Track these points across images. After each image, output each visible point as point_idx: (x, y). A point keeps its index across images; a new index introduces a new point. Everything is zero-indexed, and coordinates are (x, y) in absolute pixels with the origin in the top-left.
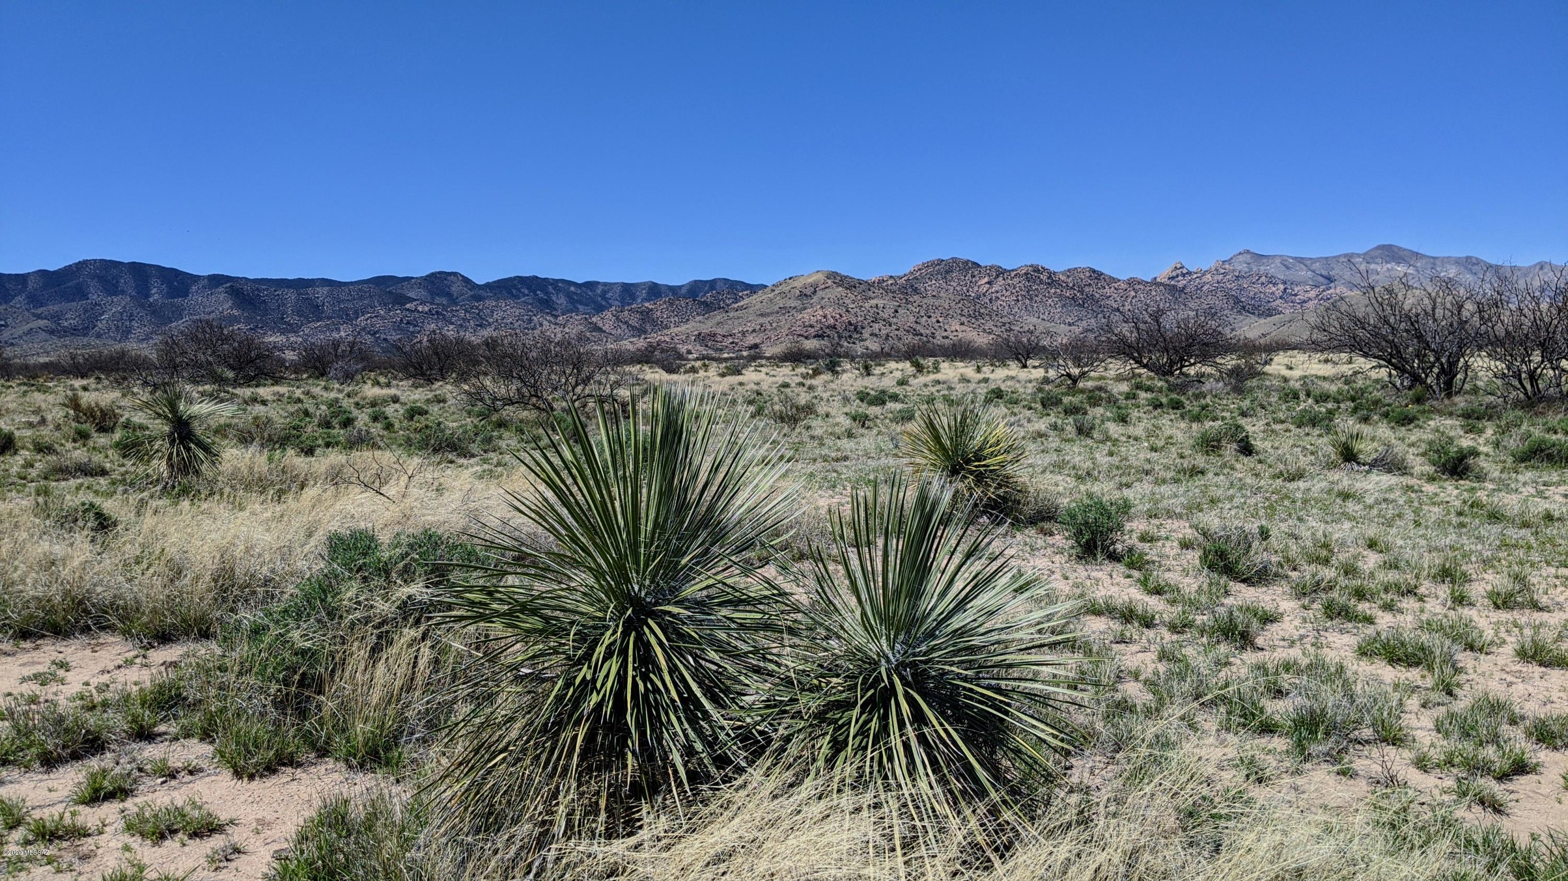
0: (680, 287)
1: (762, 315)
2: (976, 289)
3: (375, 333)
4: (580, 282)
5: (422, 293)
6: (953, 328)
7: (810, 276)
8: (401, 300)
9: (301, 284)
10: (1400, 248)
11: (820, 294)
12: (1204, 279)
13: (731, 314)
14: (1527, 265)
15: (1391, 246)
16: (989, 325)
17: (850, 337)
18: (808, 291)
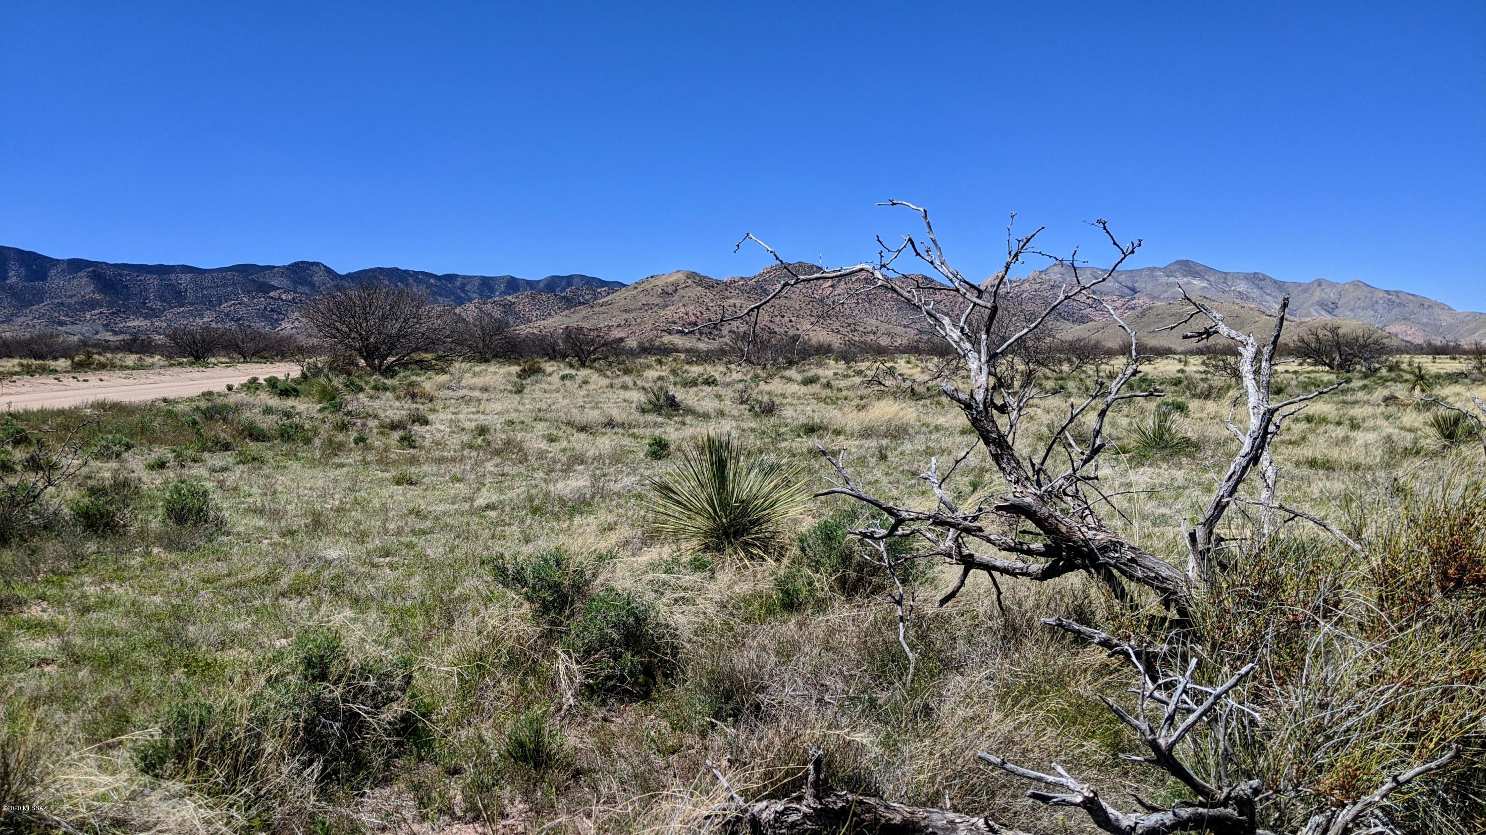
0: (538, 282)
1: (626, 311)
2: (820, 291)
3: (239, 319)
4: (439, 274)
5: (285, 282)
6: (804, 328)
7: (670, 275)
8: (265, 288)
9: (161, 270)
10: (1195, 264)
11: (681, 292)
12: (1023, 288)
13: (596, 309)
14: (1308, 282)
15: (1188, 261)
16: (836, 325)
17: (711, 333)
18: (670, 290)
